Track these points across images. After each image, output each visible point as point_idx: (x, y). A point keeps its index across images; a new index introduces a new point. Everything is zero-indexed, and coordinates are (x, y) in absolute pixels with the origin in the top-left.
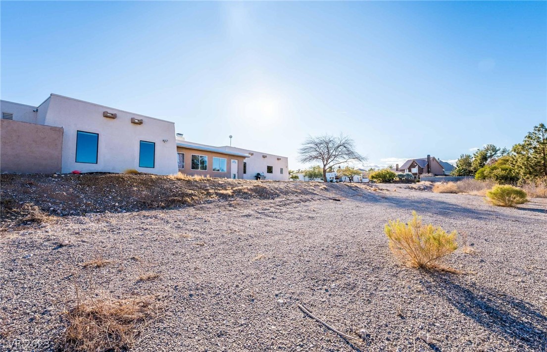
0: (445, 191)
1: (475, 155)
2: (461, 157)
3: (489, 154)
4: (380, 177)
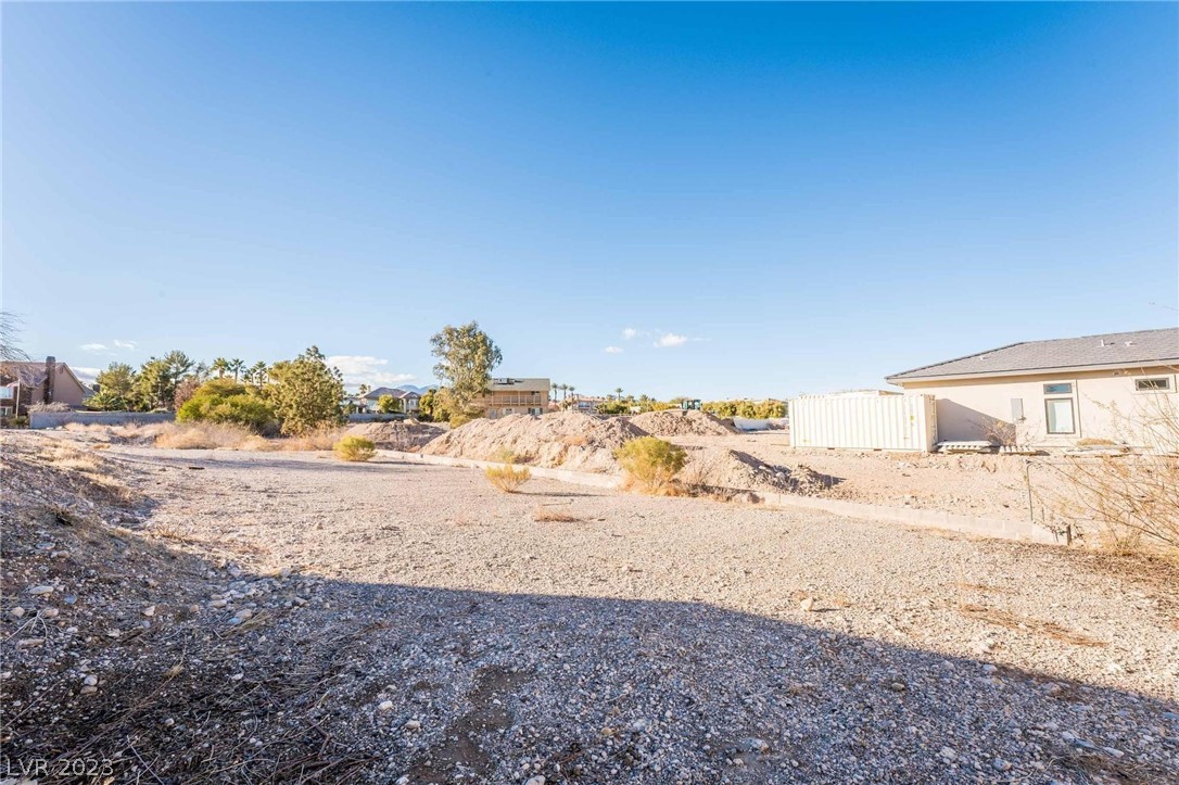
0: (188, 445)
1: (144, 367)
2: (111, 368)
3: (173, 371)
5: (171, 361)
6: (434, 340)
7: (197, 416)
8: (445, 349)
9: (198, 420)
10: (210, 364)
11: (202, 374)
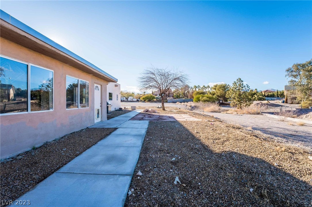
4: (147, 99)
5: (186, 87)
6: (287, 71)
7: (198, 100)
8: (294, 73)
9: (199, 101)
10: (193, 87)
11: (192, 89)
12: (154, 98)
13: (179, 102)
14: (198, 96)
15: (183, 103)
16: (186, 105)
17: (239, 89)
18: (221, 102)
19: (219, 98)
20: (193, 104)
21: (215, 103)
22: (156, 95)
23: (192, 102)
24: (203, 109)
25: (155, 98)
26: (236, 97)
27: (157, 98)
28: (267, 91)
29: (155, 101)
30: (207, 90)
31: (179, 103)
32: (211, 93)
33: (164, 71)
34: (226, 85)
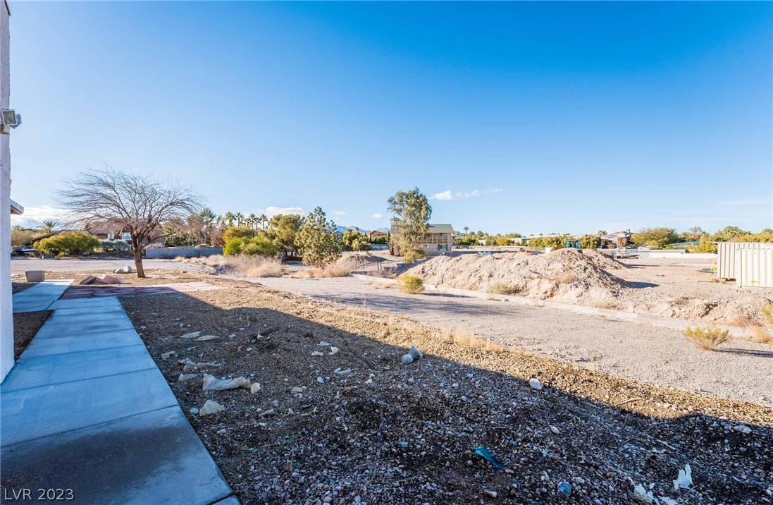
4: (66, 247)
5: (203, 215)
6: (390, 201)
7: (237, 251)
8: (397, 207)
9: (238, 253)
10: (224, 216)
11: (220, 222)
12: (94, 244)
13: (182, 256)
14: (236, 240)
15: (194, 260)
16: (204, 264)
17: (318, 229)
18: (289, 254)
19: (285, 246)
20: (221, 260)
21: (273, 257)
22: (104, 235)
23: (219, 256)
24: (245, 270)
25: (98, 245)
26: (312, 245)
27: (107, 243)
28: (375, 231)
29: (98, 254)
30: (260, 226)
31: (183, 258)
32: (266, 235)
33: (141, 183)
34: (299, 218)
